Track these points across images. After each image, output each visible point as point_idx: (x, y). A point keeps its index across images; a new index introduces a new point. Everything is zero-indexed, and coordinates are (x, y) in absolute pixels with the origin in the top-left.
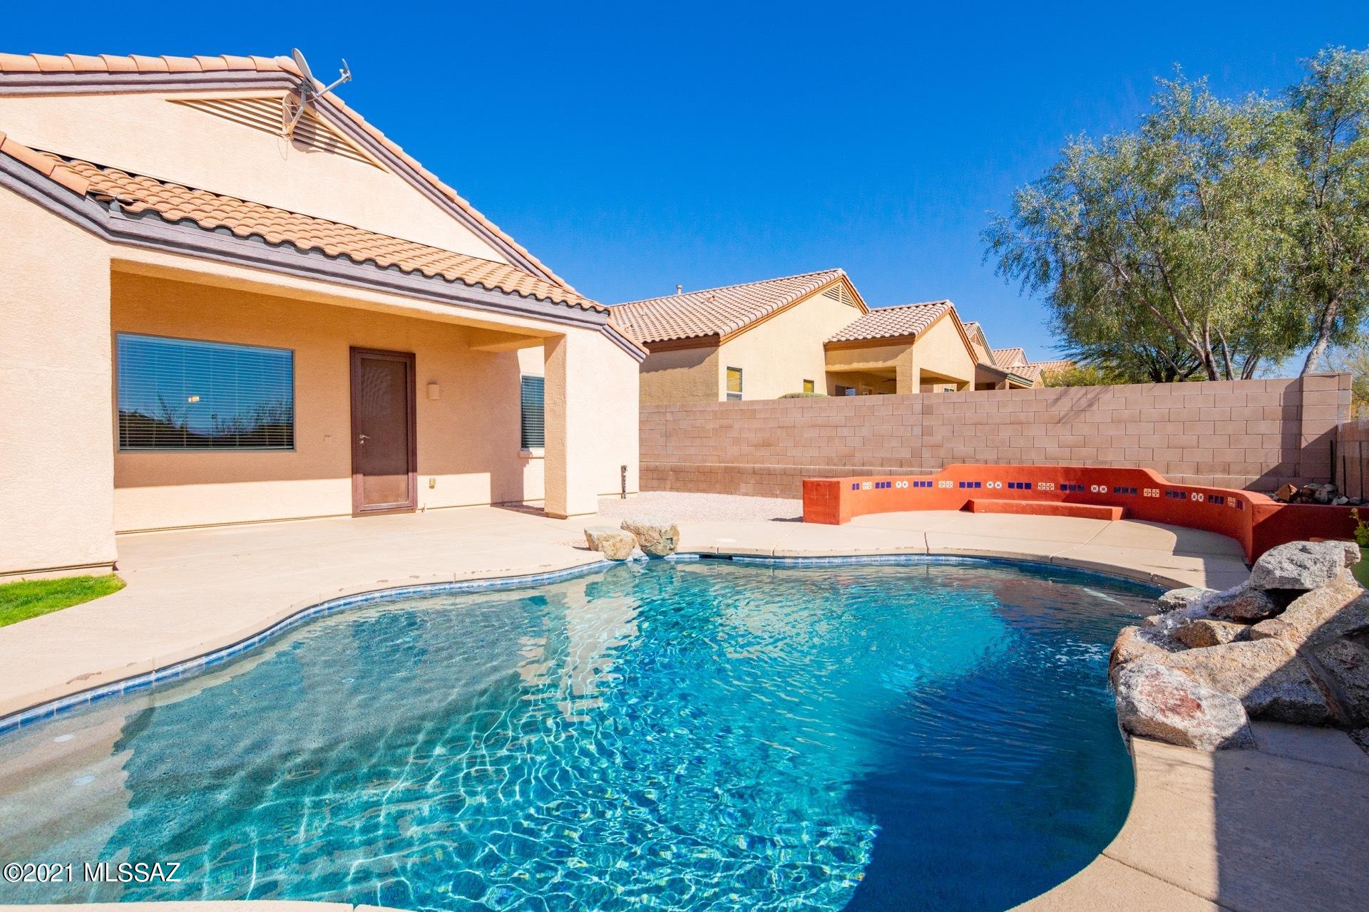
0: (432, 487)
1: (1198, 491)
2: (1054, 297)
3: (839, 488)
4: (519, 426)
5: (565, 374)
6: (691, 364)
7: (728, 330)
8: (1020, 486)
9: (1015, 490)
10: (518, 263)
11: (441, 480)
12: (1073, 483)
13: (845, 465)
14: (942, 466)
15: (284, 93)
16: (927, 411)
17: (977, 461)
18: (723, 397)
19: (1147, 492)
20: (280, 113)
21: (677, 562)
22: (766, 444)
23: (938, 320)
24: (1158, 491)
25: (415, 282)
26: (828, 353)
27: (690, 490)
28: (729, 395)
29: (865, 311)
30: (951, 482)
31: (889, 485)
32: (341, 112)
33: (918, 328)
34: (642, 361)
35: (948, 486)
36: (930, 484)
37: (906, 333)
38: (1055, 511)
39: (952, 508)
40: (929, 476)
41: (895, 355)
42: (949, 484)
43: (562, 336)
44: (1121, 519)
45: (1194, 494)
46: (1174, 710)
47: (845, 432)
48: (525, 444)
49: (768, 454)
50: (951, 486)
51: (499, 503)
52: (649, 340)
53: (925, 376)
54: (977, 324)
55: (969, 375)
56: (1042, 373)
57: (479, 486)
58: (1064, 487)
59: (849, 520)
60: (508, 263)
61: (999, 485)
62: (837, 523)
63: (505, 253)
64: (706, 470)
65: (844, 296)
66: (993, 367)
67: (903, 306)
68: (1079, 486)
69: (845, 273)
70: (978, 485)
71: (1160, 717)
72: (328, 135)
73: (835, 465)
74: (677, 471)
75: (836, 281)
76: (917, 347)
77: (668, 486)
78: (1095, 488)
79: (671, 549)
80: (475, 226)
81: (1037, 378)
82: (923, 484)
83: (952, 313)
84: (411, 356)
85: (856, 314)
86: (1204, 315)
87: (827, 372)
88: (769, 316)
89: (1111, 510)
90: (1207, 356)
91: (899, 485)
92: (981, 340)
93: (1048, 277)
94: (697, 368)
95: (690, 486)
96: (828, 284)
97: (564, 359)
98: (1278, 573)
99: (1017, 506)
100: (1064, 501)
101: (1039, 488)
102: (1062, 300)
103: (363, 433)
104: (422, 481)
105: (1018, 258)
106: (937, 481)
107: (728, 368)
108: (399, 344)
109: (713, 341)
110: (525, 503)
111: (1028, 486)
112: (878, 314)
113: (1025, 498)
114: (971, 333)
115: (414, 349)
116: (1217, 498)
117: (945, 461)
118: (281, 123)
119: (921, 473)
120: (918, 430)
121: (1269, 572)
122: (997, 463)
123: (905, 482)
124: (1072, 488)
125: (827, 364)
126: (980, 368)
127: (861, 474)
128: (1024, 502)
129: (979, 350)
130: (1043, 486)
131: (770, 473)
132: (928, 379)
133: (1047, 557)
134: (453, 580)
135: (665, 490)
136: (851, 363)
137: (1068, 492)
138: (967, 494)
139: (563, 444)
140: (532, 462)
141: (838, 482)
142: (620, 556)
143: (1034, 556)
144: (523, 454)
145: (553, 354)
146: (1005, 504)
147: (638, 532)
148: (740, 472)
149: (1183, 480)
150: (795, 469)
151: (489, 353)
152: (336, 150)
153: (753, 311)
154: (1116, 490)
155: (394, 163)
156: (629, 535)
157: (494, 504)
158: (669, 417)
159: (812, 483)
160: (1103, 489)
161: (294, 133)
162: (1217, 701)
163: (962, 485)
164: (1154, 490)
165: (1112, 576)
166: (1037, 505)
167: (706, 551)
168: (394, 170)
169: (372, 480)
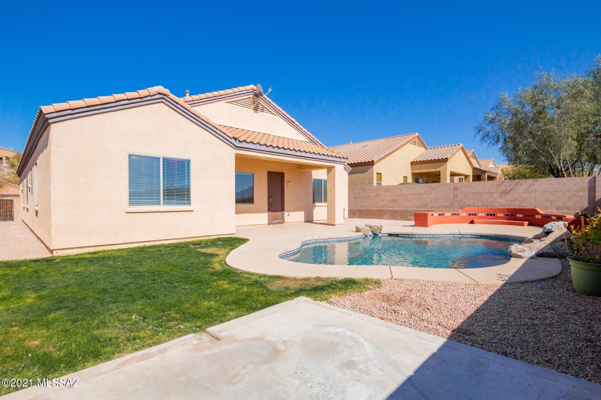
0: (288, 216)
1: (554, 215)
2: (502, 148)
3: (427, 215)
4: (312, 196)
5: (335, 179)
6: (363, 172)
7: (377, 159)
8: (491, 215)
9: (489, 216)
10: (312, 141)
11: (291, 213)
12: (510, 214)
13: (424, 208)
14: (462, 208)
15: (252, 96)
16: (455, 189)
17: (475, 206)
18: (375, 184)
19: (537, 217)
20: (250, 102)
21: (381, 236)
22: (394, 201)
23: (457, 152)
24: (540, 216)
25: (298, 154)
26: (413, 166)
27: (365, 218)
28: (377, 183)
29: (426, 149)
30: (466, 214)
31: (443, 215)
32: (266, 99)
33: (449, 156)
34: (349, 172)
35: (464, 215)
36: (458, 214)
37: (444, 158)
38: (504, 223)
39: (466, 223)
40: (457, 212)
41: (440, 167)
42: (465, 214)
43: (334, 167)
44: (528, 226)
45: (553, 217)
46: (519, 252)
47: (425, 196)
48: (314, 202)
49: (395, 205)
50: (466, 215)
51: (307, 221)
52: (350, 163)
53: (451, 173)
54: (473, 150)
55: (469, 172)
56: (502, 170)
57: (300, 216)
58: (507, 215)
59: (431, 226)
60: (309, 141)
61: (483, 215)
62: (427, 227)
63: (308, 138)
64: (371, 211)
65: (418, 143)
66: (481, 168)
67: (442, 146)
68: (513, 215)
69: (418, 134)
70: (475, 215)
71: (516, 253)
72: (262, 107)
73: (421, 208)
74: (360, 211)
75: (415, 138)
76: (448, 163)
77: (356, 216)
78: (518, 215)
79: (380, 232)
80: (300, 130)
81: (499, 172)
82: (455, 214)
83: (462, 149)
84: (283, 174)
85: (423, 150)
86: (560, 154)
87: (412, 173)
88: (391, 153)
89: (524, 223)
90: (561, 168)
91: (447, 215)
92: (474, 156)
93: (499, 141)
94: (365, 174)
95: (364, 216)
96: (412, 139)
97: (334, 174)
98: (547, 228)
99: (490, 221)
100: (507, 220)
101: (498, 216)
102: (504, 150)
103: (271, 199)
104: (286, 214)
105: (487, 135)
106: (460, 213)
107: (377, 173)
108: (279, 170)
109: (372, 163)
110: (314, 222)
111: (494, 215)
112: (432, 150)
113: (493, 219)
114: (469, 154)
115: (284, 172)
116: (560, 218)
117: (463, 206)
118: (250, 105)
119: (454, 211)
120: (452, 196)
121: (546, 228)
122: (482, 207)
123: (449, 214)
124: (510, 215)
125: (412, 170)
126: (474, 169)
127: (434, 211)
128: (492, 221)
129: (473, 161)
130: (499, 215)
131: (395, 211)
132: (453, 175)
133: (499, 235)
134: (328, 238)
135: (355, 218)
136: (422, 170)
137: (508, 217)
138: (472, 218)
139: (334, 202)
140: (316, 208)
141: (427, 213)
142: (366, 234)
143: (494, 234)
144: (313, 205)
145: (330, 173)
146: (486, 221)
147: (371, 227)
148: (384, 211)
149: (552, 212)
150: (405, 210)
151: (304, 172)
152: (264, 111)
153: (385, 152)
154: (526, 216)
155: (278, 113)
156: (368, 228)
157: (306, 222)
158: (357, 192)
159: (418, 214)
160: (521, 216)
161: (255, 108)
162: (529, 251)
163: (470, 215)
164: (539, 216)
165: (519, 240)
166: (497, 221)
167: (390, 233)
168: (278, 115)
169: (273, 213)
